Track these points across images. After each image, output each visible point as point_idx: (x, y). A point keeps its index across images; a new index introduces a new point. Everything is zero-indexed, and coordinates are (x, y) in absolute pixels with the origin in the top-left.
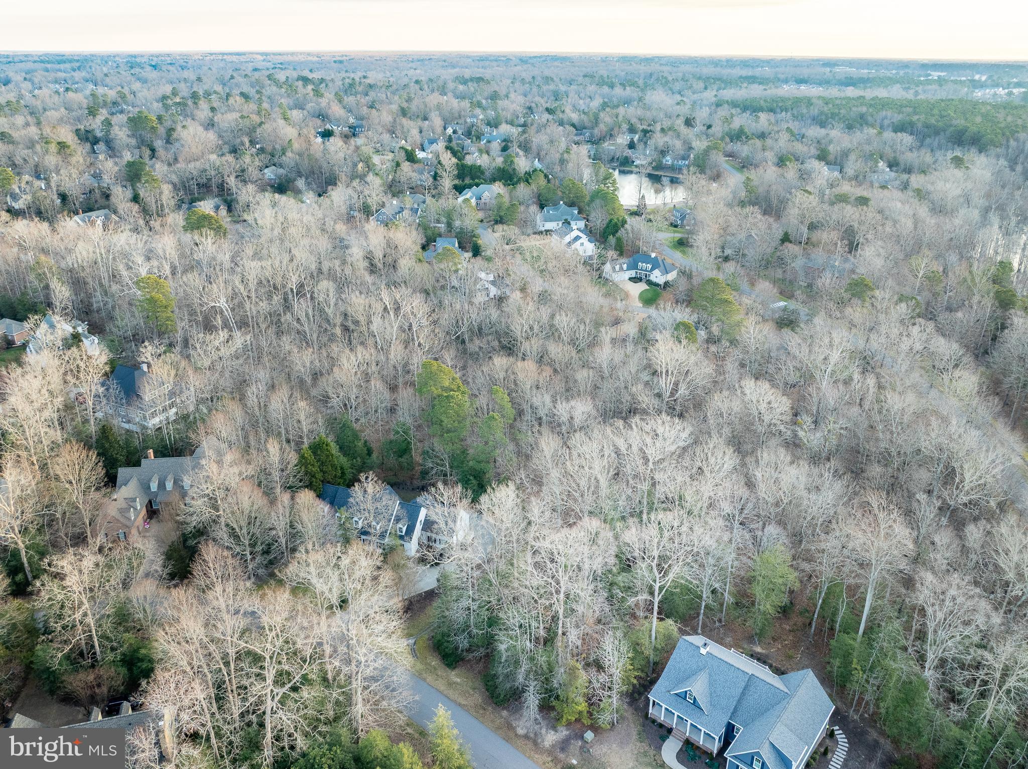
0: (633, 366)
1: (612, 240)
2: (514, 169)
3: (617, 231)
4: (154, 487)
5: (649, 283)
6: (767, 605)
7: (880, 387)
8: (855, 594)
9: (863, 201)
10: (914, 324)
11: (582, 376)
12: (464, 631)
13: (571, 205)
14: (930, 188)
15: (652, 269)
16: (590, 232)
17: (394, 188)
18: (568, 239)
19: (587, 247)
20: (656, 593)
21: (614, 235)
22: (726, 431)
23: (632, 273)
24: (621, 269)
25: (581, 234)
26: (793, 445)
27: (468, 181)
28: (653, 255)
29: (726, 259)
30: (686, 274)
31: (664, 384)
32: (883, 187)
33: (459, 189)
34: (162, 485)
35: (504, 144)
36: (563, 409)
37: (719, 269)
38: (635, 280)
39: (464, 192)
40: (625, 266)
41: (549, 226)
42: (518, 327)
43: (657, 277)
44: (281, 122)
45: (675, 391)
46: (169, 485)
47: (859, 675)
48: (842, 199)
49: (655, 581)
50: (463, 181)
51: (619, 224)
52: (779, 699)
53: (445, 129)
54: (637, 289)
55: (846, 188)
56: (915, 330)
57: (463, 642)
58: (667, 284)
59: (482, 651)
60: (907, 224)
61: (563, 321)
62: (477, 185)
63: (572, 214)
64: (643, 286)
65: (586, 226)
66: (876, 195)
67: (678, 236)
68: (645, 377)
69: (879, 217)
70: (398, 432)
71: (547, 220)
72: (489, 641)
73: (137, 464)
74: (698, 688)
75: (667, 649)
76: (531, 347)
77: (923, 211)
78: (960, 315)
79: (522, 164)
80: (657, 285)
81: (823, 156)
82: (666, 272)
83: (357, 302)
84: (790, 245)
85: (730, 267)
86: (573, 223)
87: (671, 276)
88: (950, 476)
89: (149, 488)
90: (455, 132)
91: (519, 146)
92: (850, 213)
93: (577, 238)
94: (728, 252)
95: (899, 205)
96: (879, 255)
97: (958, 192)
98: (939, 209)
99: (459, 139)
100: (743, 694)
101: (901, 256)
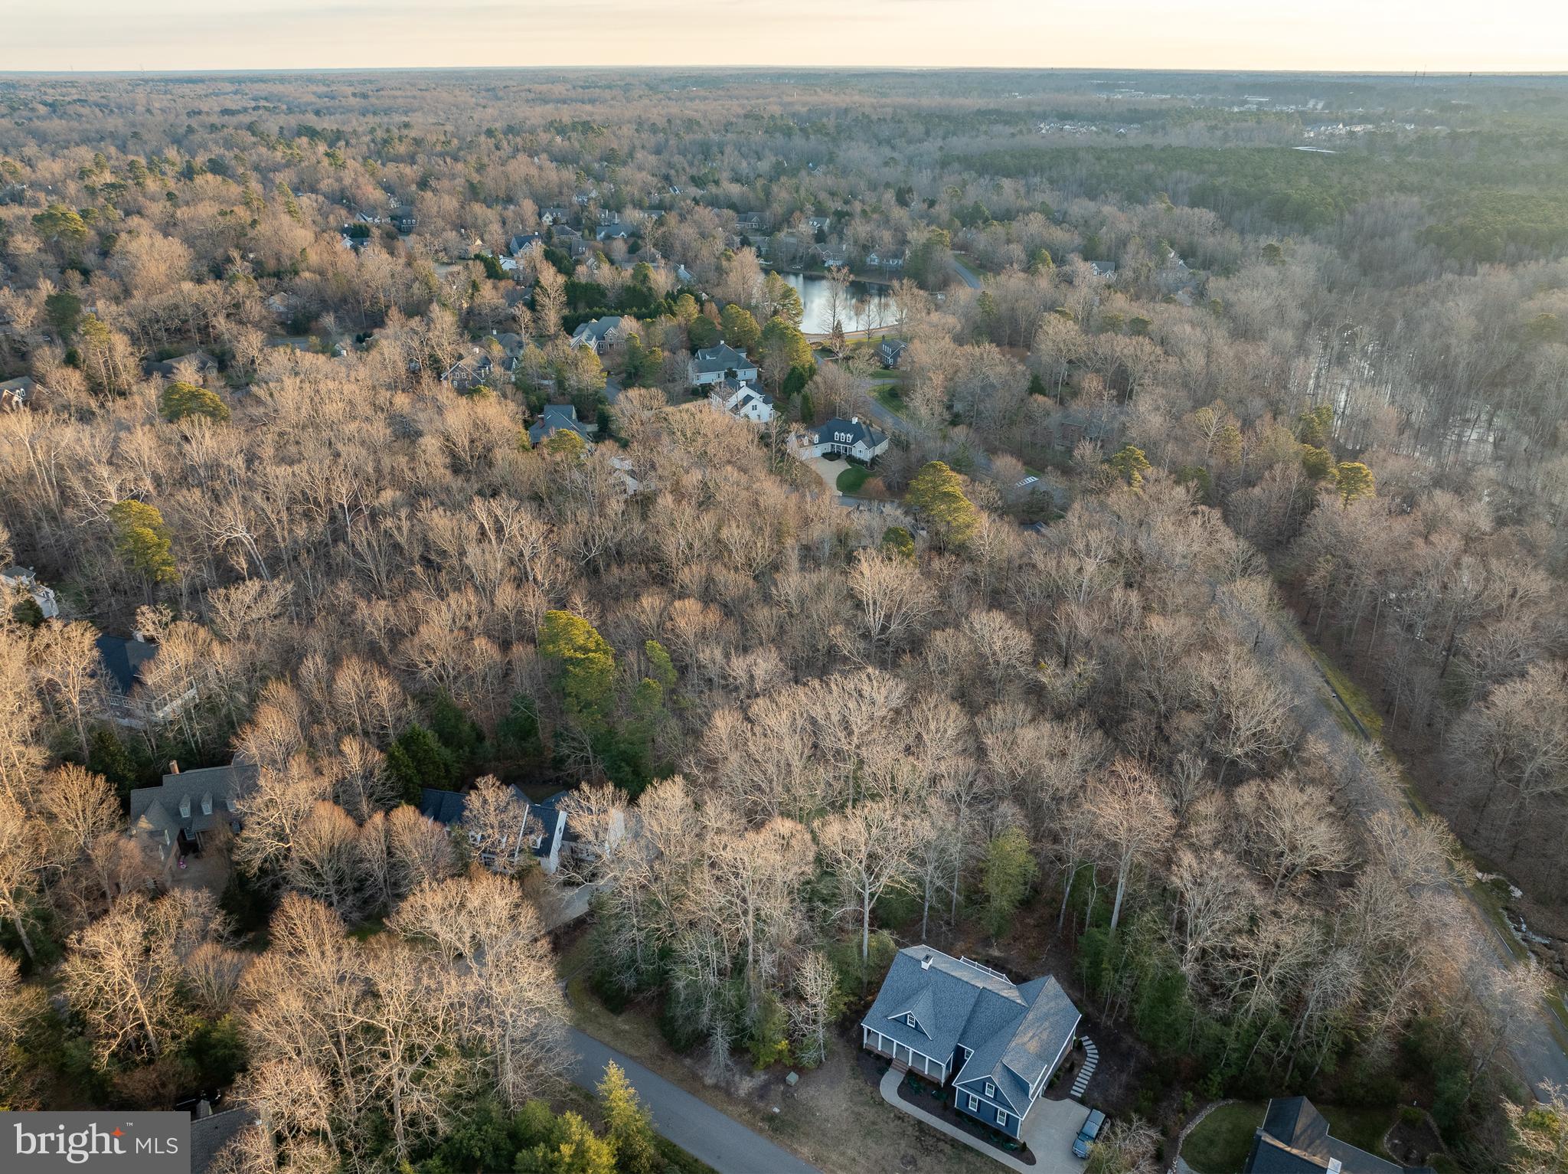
0: (828, 602)
1: (796, 398)
2: (650, 289)
3: (803, 386)
4: (185, 812)
5: (851, 459)
6: (1002, 898)
7: (1147, 609)
8: (1107, 877)
9: (1139, 327)
10: (1195, 513)
11: (763, 615)
12: (629, 968)
13: (737, 345)
14: (1231, 297)
15: (854, 441)
16: (762, 386)
17: (473, 325)
18: (734, 400)
19: (761, 412)
20: (866, 902)
21: (799, 392)
22: (952, 680)
23: (827, 447)
24: (811, 443)
25: (752, 393)
26: (1036, 693)
27: (583, 310)
28: (855, 420)
29: (956, 420)
30: (900, 444)
31: (873, 620)
32: (1168, 300)
33: (570, 326)
34: (196, 809)
35: (632, 240)
36: (739, 666)
37: (945, 437)
38: (830, 456)
39: (579, 329)
40: (816, 438)
41: (708, 378)
42: (672, 546)
43: (862, 451)
44: (286, 219)
45: (884, 629)
46: (207, 809)
47: (1109, 976)
48: (1111, 324)
49: (863, 887)
50: (575, 309)
51: (806, 375)
52: (1013, 1015)
53: (540, 216)
54: (832, 471)
55: (1120, 304)
56: (1196, 523)
57: (628, 981)
58: (874, 460)
59: (654, 990)
60: (1197, 360)
61: (733, 533)
62: (598, 317)
63: (739, 359)
64: (841, 466)
65: (759, 376)
66: (1156, 314)
67: (889, 382)
68: (847, 611)
69: (1159, 350)
70: (517, 708)
71: (702, 369)
72: (663, 978)
73: (156, 782)
74: (919, 1011)
75: (883, 964)
76: (690, 575)
77: (1220, 339)
78: (1257, 491)
79: (661, 279)
80: (862, 462)
81: (1088, 255)
82: (873, 443)
83: (440, 523)
84: (1040, 398)
85: (960, 432)
86: (740, 373)
87: (879, 449)
89: (179, 814)
90: (555, 221)
91: (655, 245)
92: (1123, 345)
93: (748, 399)
94: (958, 407)
95: (1188, 328)
96: (1158, 409)
97: (1269, 302)
98: (1244, 331)
99: (563, 232)
100: (973, 1011)
101: (1190, 404)
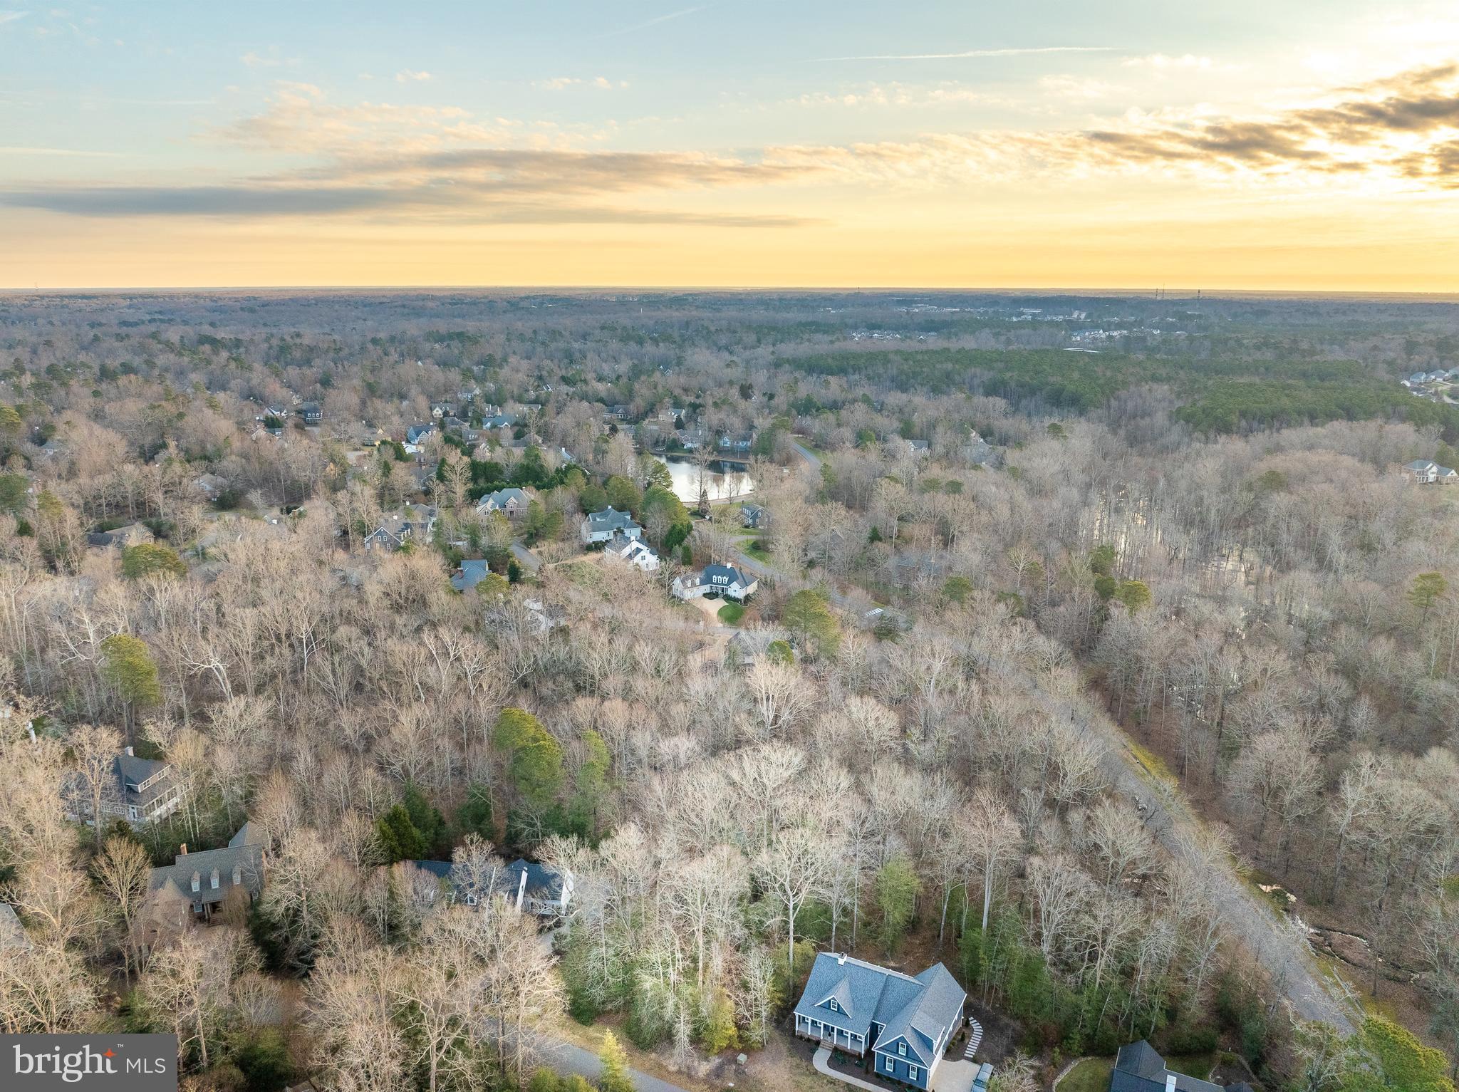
0: (732, 695)
1: (678, 550)
2: (542, 466)
3: (683, 540)
4: (196, 887)
5: (728, 598)
6: (896, 915)
7: (985, 692)
8: (976, 893)
9: (955, 487)
10: (1015, 624)
11: (678, 709)
12: (598, 983)
13: (621, 509)
14: (1025, 464)
15: (730, 582)
16: (647, 540)
17: (386, 497)
18: (627, 551)
19: (649, 560)
20: (791, 912)
21: (680, 545)
22: (836, 753)
23: (706, 588)
24: (693, 585)
25: (641, 546)
26: (907, 760)
27: (482, 483)
28: (729, 566)
29: (811, 564)
30: (766, 584)
31: (767, 711)
32: (976, 467)
33: (475, 496)
34: (205, 883)
35: (516, 429)
36: (666, 747)
37: (805, 577)
38: (711, 596)
39: (484, 498)
40: (698, 581)
41: (600, 536)
42: (594, 664)
43: (736, 590)
44: (208, 412)
45: (776, 717)
46: (215, 884)
47: (986, 964)
48: (932, 485)
49: (789, 900)
50: (476, 483)
51: (685, 531)
52: (915, 993)
53: (431, 409)
54: (714, 607)
55: (935, 471)
56: (1015, 631)
57: (599, 993)
58: (747, 598)
59: (621, 1001)
60: (1003, 512)
61: (643, 651)
62: (500, 489)
63: (625, 521)
64: (720, 603)
65: (642, 533)
66: (968, 477)
67: (753, 538)
68: (746, 705)
69: (972, 506)
70: (474, 795)
71: (597, 528)
72: (629, 987)
73: (171, 862)
74: (840, 995)
75: (805, 969)
76: (613, 683)
77: (1020, 494)
78: (1062, 609)
79: (552, 459)
80: (736, 600)
81: (906, 433)
82: (746, 584)
84: (880, 544)
85: (817, 574)
86: (627, 532)
87: (752, 588)
88: (1054, 772)
89: (190, 887)
90: (446, 414)
91: (538, 433)
92: (942, 502)
93: (638, 550)
94: (812, 555)
95: (993, 489)
96: (975, 550)
97: (1057, 467)
98: (1037, 490)
99: (453, 423)
100: (883, 994)
101: (1000, 547)
